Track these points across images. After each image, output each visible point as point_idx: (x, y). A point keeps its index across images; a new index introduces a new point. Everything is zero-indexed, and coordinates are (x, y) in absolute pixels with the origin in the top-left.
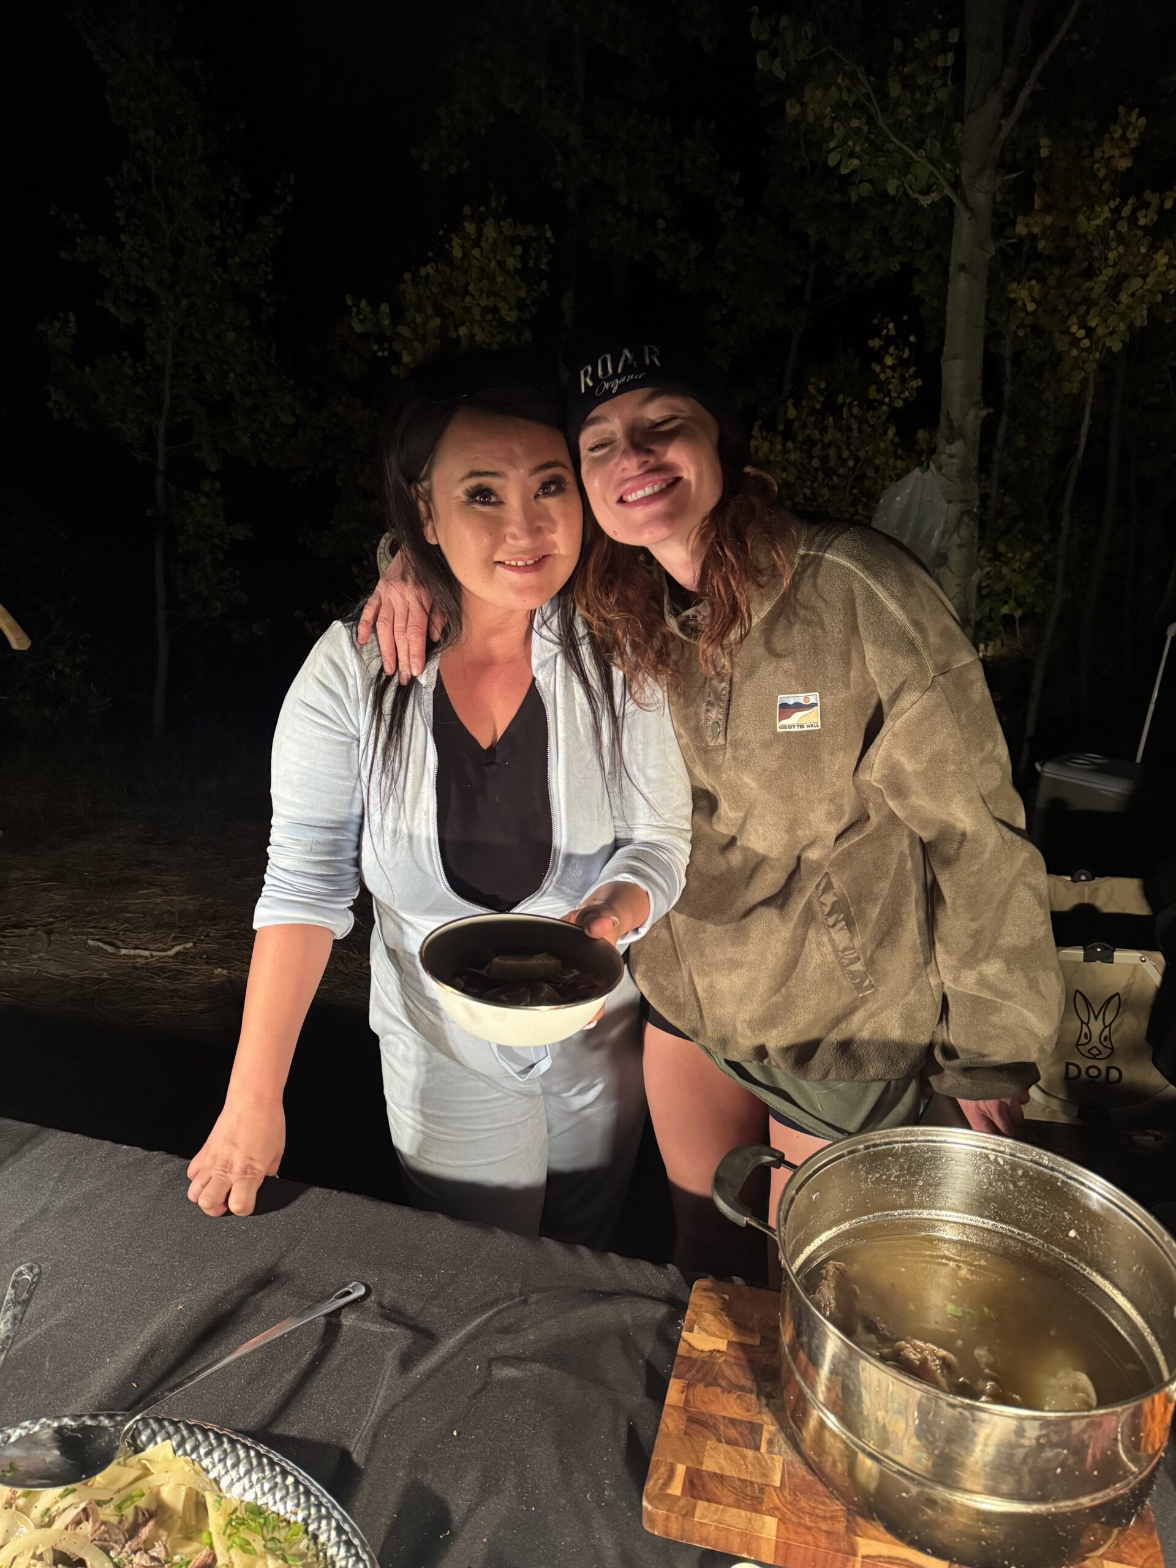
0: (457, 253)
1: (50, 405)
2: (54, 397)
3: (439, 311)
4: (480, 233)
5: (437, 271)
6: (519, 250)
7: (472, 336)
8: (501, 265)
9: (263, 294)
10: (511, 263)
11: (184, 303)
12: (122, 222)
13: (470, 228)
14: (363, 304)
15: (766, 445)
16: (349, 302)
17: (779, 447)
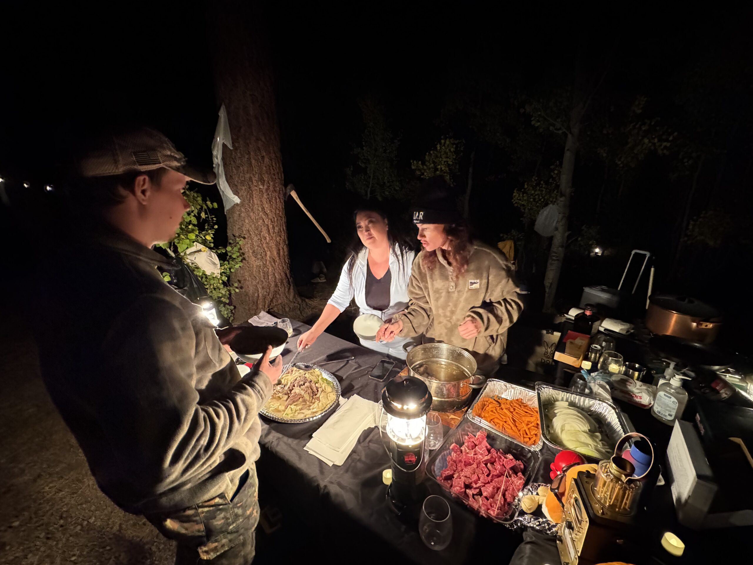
0: (439, 148)
1: (346, 186)
2: (347, 184)
3: (434, 162)
4: (445, 143)
5: (434, 153)
6: (454, 146)
7: (441, 168)
8: (450, 150)
9: (394, 159)
10: (452, 150)
11: (376, 162)
12: (364, 144)
13: (443, 141)
14: (415, 162)
15: (518, 195)
16: (412, 161)
17: (521, 195)
